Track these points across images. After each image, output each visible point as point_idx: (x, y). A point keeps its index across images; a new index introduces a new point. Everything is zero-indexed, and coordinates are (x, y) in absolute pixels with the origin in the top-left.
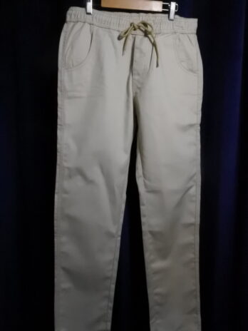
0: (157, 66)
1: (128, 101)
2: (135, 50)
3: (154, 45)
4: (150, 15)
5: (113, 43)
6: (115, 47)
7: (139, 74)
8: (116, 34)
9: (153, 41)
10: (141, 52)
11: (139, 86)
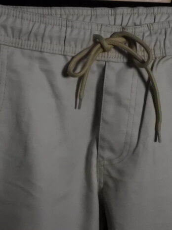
0: (157, 137)
1: (87, 197)
2: (105, 97)
3: (150, 86)
4: (141, 9)
5: (52, 86)
6: (56, 95)
7: (112, 150)
8: (58, 64)
9: (146, 76)
10: (119, 102)
11: (114, 174)
